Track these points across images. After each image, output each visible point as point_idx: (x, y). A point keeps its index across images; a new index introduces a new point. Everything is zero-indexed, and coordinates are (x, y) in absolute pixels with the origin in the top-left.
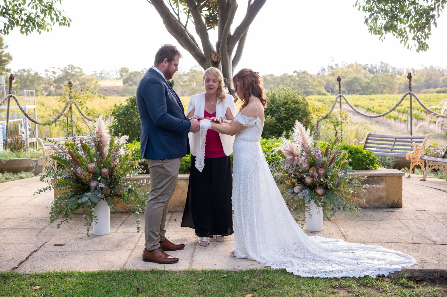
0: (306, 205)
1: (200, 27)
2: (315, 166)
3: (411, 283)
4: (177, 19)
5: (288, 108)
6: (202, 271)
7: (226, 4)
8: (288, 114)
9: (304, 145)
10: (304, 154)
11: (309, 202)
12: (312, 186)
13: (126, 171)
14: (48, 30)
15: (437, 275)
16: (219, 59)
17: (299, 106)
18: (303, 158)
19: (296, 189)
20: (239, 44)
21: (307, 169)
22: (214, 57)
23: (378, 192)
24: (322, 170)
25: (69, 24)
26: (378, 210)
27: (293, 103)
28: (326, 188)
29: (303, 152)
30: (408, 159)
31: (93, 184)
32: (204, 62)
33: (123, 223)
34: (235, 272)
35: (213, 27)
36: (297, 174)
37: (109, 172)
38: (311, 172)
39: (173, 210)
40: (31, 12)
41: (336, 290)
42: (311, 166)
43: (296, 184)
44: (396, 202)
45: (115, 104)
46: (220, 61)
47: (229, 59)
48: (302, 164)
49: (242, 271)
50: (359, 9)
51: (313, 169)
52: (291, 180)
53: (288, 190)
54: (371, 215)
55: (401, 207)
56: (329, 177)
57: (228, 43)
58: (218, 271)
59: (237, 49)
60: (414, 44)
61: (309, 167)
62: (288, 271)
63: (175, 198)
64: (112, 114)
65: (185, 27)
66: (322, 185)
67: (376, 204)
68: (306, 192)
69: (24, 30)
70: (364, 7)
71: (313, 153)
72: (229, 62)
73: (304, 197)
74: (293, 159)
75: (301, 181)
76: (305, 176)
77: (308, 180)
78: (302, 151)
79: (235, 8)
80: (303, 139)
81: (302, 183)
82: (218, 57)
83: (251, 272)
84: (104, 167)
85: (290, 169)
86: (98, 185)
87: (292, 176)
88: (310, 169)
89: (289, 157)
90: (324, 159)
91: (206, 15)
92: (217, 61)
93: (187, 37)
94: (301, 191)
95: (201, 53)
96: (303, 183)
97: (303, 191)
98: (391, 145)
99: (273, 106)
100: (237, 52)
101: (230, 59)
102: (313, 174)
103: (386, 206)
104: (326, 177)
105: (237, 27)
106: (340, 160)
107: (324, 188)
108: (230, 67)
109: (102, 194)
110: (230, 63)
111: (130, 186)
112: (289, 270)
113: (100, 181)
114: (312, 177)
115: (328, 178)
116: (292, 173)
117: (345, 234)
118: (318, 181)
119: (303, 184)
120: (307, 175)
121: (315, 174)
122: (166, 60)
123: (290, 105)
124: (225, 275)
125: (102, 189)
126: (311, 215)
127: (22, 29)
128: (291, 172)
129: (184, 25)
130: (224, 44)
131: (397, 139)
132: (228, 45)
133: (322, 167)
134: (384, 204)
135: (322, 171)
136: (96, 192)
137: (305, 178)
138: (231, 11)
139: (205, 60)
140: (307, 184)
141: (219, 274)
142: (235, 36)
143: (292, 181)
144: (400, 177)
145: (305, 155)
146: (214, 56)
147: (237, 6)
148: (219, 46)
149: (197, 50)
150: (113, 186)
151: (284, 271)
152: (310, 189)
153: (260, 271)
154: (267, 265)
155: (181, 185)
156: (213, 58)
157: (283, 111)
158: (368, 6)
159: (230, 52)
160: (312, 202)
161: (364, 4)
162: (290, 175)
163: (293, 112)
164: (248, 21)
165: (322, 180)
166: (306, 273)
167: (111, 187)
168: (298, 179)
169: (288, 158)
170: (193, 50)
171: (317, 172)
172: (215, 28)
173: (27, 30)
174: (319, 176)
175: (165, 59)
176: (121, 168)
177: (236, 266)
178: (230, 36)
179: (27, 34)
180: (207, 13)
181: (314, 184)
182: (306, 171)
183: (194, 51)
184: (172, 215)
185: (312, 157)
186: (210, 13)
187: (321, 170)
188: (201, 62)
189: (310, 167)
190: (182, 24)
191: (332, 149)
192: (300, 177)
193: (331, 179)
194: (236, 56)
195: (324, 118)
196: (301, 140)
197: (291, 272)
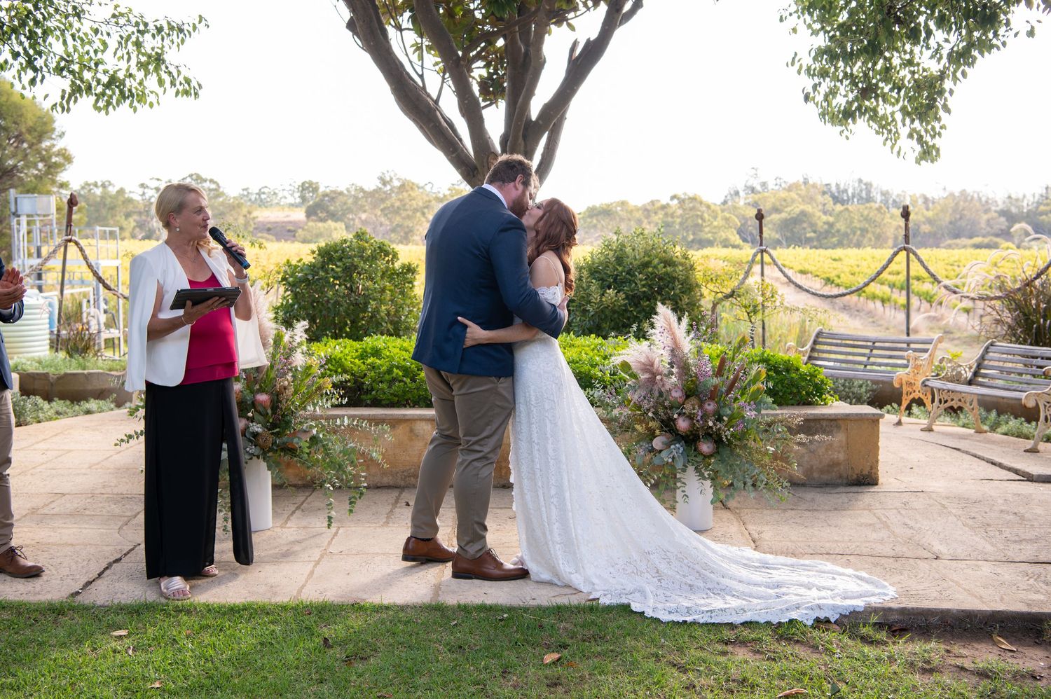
0: (678, 476)
1: (466, 102)
2: (697, 396)
3: (882, 636)
4: (421, 84)
5: (652, 274)
6: (459, 606)
7: (522, 56)
8: (651, 287)
9: (675, 351)
10: (675, 370)
11: (684, 470)
12: (691, 437)
13: (307, 398)
14: (151, 105)
15: (934, 620)
17: (675, 271)
18: (674, 379)
19: (657, 443)
20: (549, 139)
21: (680, 400)
23: (830, 453)
24: (711, 403)
25: (196, 94)
26: (828, 489)
27: (662, 265)
28: (718, 441)
29: (673, 367)
30: (897, 385)
32: (474, 176)
33: (298, 508)
34: (526, 610)
35: (496, 102)
36: (661, 411)
37: (272, 401)
38: (688, 407)
39: (402, 483)
40: (117, 68)
41: (730, 648)
42: (688, 394)
43: (657, 432)
44: (865, 472)
45: (288, 261)
48: (670, 390)
49: (540, 608)
50: (799, 72)
51: (693, 400)
52: (647, 424)
53: (641, 443)
54: (813, 500)
55: (877, 484)
56: (725, 418)
57: (525, 137)
58: (491, 607)
59: (545, 148)
60: (911, 147)
61: (684, 398)
62: (634, 609)
63: (408, 458)
64: (282, 281)
65: (436, 102)
66: (710, 435)
67: (825, 477)
68: (678, 448)
69: (101, 104)
70: (809, 69)
71: (693, 368)
73: (673, 458)
74: (652, 380)
75: (668, 425)
76: (676, 416)
77: (682, 424)
78: (671, 364)
79: (540, 64)
80: (674, 340)
81: (669, 431)
83: (559, 611)
84: (261, 391)
85: (646, 401)
86: (248, 427)
87: (650, 414)
88: (687, 401)
89: (644, 376)
90: (715, 381)
91: (480, 76)
93: (440, 123)
94: (668, 445)
95: (467, 156)
96: (673, 430)
97: (672, 447)
98: (863, 355)
99: (620, 269)
102: (693, 412)
103: (845, 481)
104: (720, 419)
105: (546, 105)
106: (749, 384)
107: (716, 442)
109: (255, 446)
111: (314, 431)
112: (636, 607)
113: (252, 420)
114: (691, 417)
115: (724, 421)
116: (649, 410)
117: (756, 536)
118: (703, 427)
119: (671, 433)
120: (679, 414)
121: (695, 411)
122: (520, 179)
123: (655, 267)
124: (505, 616)
125: (256, 435)
126: (688, 497)
127: (97, 101)
128: (647, 406)
129: (435, 97)
130: (516, 138)
131: (877, 344)
132: (524, 140)
133: (712, 398)
134: (841, 477)
135: (710, 407)
137: (675, 419)
138: (531, 69)
139: (473, 170)
140: (680, 433)
141: (492, 613)
142: (541, 122)
143: (650, 426)
144: (875, 421)
145: (677, 373)
147: (545, 62)
148: (506, 143)
149: (459, 151)
150: (278, 430)
151: (626, 608)
152: (686, 442)
153: (577, 608)
154: (591, 597)
155: (422, 432)
157: (641, 280)
158: (818, 65)
160: (691, 469)
161: (810, 61)
162: (645, 413)
163: (662, 284)
164: (568, 91)
165: (711, 424)
166: (670, 612)
167: (275, 431)
168: (662, 421)
169: (642, 377)
170: (451, 149)
171: (701, 407)
172: (499, 103)
173: (109, 103)
174: (705, 417)
176: (296, 392)
177: (528, 598)
178: (529, 121)
179: (107, 113)
180: (484, 73)
181: (694, 432)
182: (678, 406)
183: (453, 153)
184: (401, 493)
185: (691, 377)
186: (489, 73)
187: (709, 405)
188: (469, 174)
189: (688, 397)
190: (429, 95)
191: (733, 361)
192: (665, 418)
193: (729, 421)
194: (541, 164)
195: (727, 297)
196: (669, 342)
197: (639, 610)
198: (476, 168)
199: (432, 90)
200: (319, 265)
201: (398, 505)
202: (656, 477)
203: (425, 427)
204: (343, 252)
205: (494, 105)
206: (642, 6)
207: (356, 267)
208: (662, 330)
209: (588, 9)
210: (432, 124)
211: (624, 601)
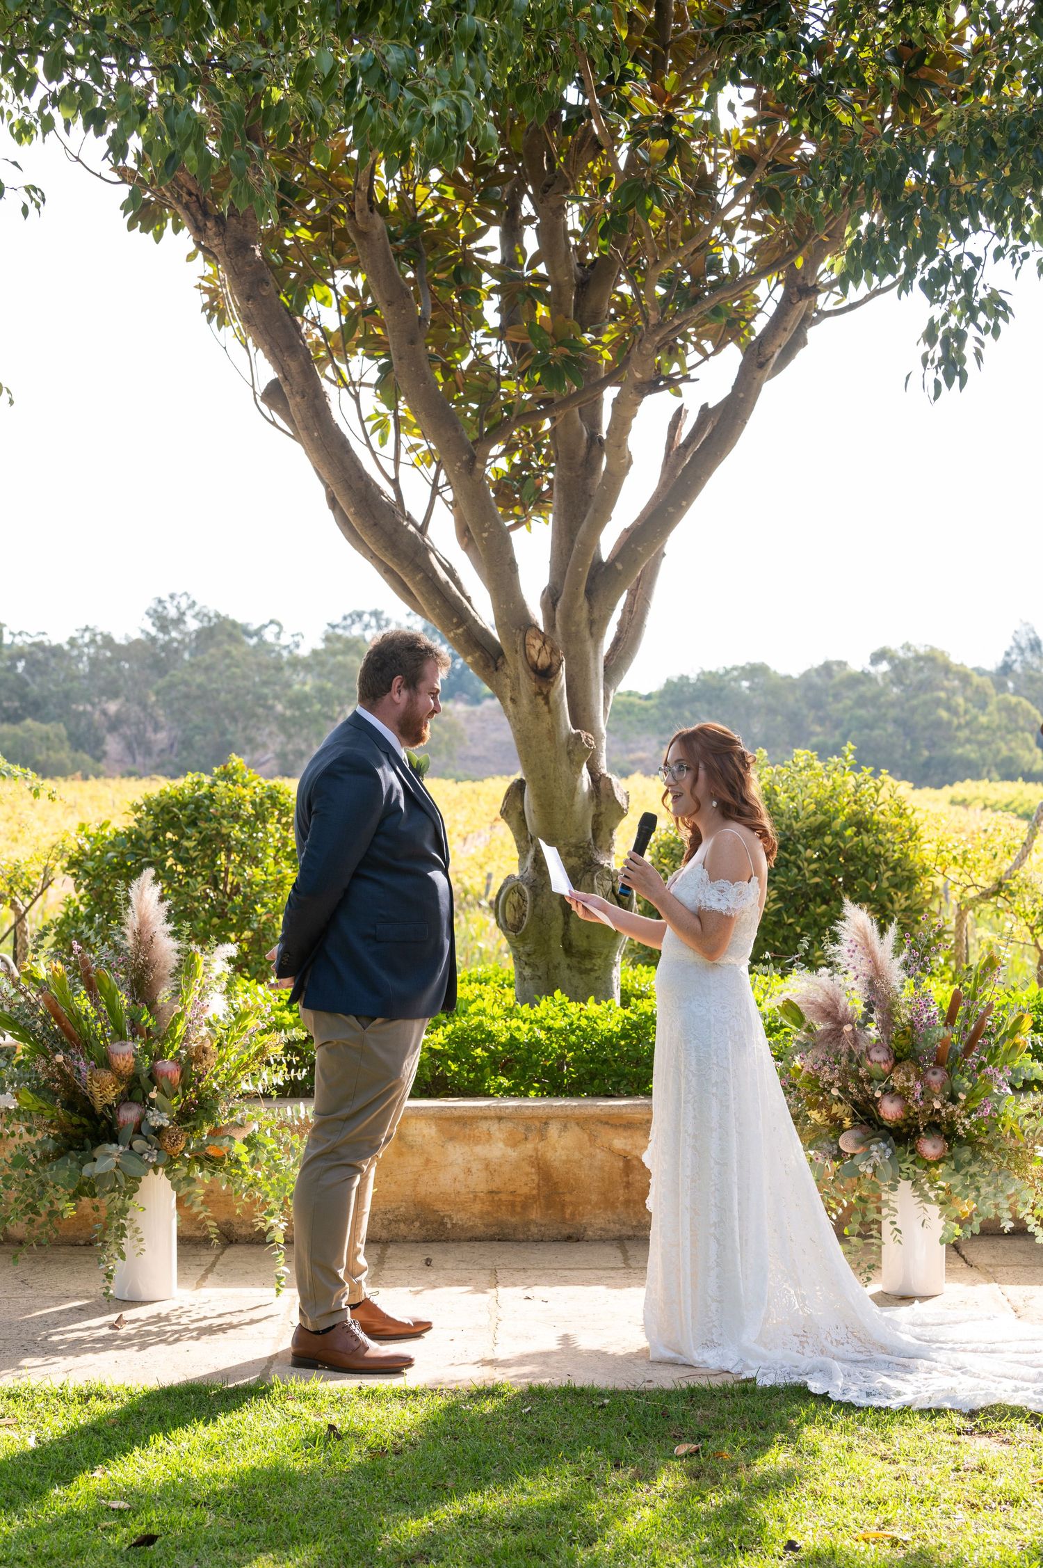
0: (884, 1196)
1: (485, 535)
2: (914, 1060)
4: (393, 497)
5: (831, 849)
6: (530, 1389)
7: (584, 445)
8: (829, 875)
9: (874, 983)
10: (874, 1016)
11: (894, 1188)
12: (905, 1130)
13: (240, 1070)
16: (555, 659)
17: (877, 842)
18: (873, 1031)
19: (846, 1143)
20: (632, 594)
21: (885, 1067)
22: (540, 651)
24: (938, 1071)
27: (852, 830)
28: (950, 1136)
29: (872, 1011)
31: (129, 1115)
32: (497, 669)
34: (639, 1394)
36: (852, 1086)
37: (181, 1074)
38: (898, 1078)
39: (384, 1234)
42: (899, 1058)
43: (847, 1123)
46: (560, 664)
47: (591, 655)
48: (867, 1051)
49: (662, 1391)
51: (907, 1067)
52: (829, 1109)
53: (819, 1144)
56: (962, 1097)
57: (589, 593)
58: (582, 1389)
59: (623, 612)
61: (891, 1063)
62: (813, 1390)
63: (394, 1188)
65: (423, 529)
66: (936, 1126)
68: (879, 1152)
71: (905, 1012)
72: (592, 665)
73: (875, 1167)
74: (835, 1034)
75: (866, 1116)
76: (878, 1094)
77: (890, 1110)
78: (869, 1006)
79: (622, 466)
80: (873, 964)
81: (868, 1120)
82: (554, 651)
83: (692, 1395)
84: (163, 1056)
85: (826, 1068)
86: (143, 1119)
87: (835, 1092)
88: (897, 1068)
89: (821, 1027)
90: (944, 1033)
92: (550, 666)
93: (435, 572)
94: (865, 1146)
95: (485, 632)
96: (874, 1119)
97: (873, 1148)
100: (621, 624)
101: (596, 653)
102: (906, 1084)
104: (954, 1099)
105: (626, 531)
106: (1003, 1039)
107: (947, 1138)
108: (598, 684)
109: (158, 1150)
110: (597, 668)
111: (256, 1126)
112: (815, 1387)
113: (151, 1105)
114: (903, 1095)
115: (959, 1100)
116: (831, 1084)
117: (1020, 1304)
118: (924, 1111)
119: (871, 1125)
120: (884, 1091)
121: (911, 1084)
122: (398, 683)
123: (838, 835)
124: (606, 1401)
125: (159, 1131)
126: (899, 1231)
128: (828, 1077)
129: (420, 521)
130: (573, 597)
132: (589, 600)
133: (938, 1063)
135: (936, 1078)
136: (138, 1144)
137: (878, 1099)
139: (500, 661)
140: (885, 1123)
141: (585, 1398)
142: (618, 563)
143: (834, 1111)
145: (879, 1020)
146: (538, 644)
147: (630, 462)
148: (554, 604)
149: (470, 622)
150: (191, 1124)
152: (895, 1140)
153: (721, 1391)
154: (743, 1377)
155: (419, 1139)
156: (534, 653)
159: (596, 626)
160: (905, 1186)
162: (825, 1090)
163: (852, 869)
164: (671, 510)
165: (937, 1105)
166: (868, 1394)
167: (188, 1125)
168: (855, 1104)
169: (819, 1029)
170: (455, 620)
171: (920, 1077)
172: (532, 522)
174: (927, 1095)
175: (397, 681)
177: (640, 1381)
178: (598, 563)
180: (505, 465)
181: (909, 1121)
182: (881, 1077)
183: (458, 626)
184: (384, 1250)
185: (902, 1026)
186: (512, 466)
187: (934, 1073)
188: (487, 666)
189: (897, 1061)
190: (409, 519)
191: (974, 1000)
192: (859, 1098)
193: (967, 1101)
194: (617, 641)
195: (986, 895)
196: (864, 968)
197: (820, 1392)
198: (501, 653)
199: (415, 505)
200: (149, 835)
201: (386, 1266)
202: (846, 1204)
203: (426, 1131)
204: (197, 808)
205: (524, 527)
206: (805, 343)
207: (226, 838)
208: (852, 947)
209: (707, 357)
210: (420, 576)
211: (796, 1379)
